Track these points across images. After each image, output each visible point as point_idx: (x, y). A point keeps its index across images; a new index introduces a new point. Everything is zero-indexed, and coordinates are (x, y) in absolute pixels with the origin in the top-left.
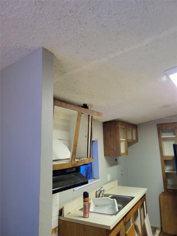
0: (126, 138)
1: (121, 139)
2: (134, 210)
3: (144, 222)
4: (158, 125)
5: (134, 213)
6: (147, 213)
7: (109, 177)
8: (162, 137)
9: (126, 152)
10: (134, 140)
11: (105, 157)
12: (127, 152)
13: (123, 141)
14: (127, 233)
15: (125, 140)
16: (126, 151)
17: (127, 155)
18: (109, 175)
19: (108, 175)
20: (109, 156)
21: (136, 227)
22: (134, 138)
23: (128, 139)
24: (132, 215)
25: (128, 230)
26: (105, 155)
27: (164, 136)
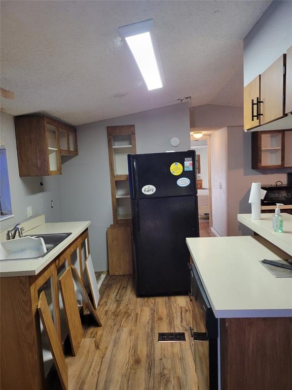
0: (59, 147)
1: (49, 148)
2: (72, 249)
3: (85, 264)
4: (107, 127)
5: (71, 253)
6: (89, 253)
7: (29, 211)
8: (113, 147)
9: (58, 169)
10: (70, 151)
11: (21, 179)
12: (60, 171)
13: (53, 151)
14: (60, 279)
15: (56, 149)
16: (58, 167)
17: (61, 174)
18: (31, 207)
19: (28, 209)
20: (29, 176)
21: (74, 271)
22: (72, 149)
23: (61, 149)
24: (68, 256)
25: (62, 276)
26: (22, 175)
27: (117, 145)
